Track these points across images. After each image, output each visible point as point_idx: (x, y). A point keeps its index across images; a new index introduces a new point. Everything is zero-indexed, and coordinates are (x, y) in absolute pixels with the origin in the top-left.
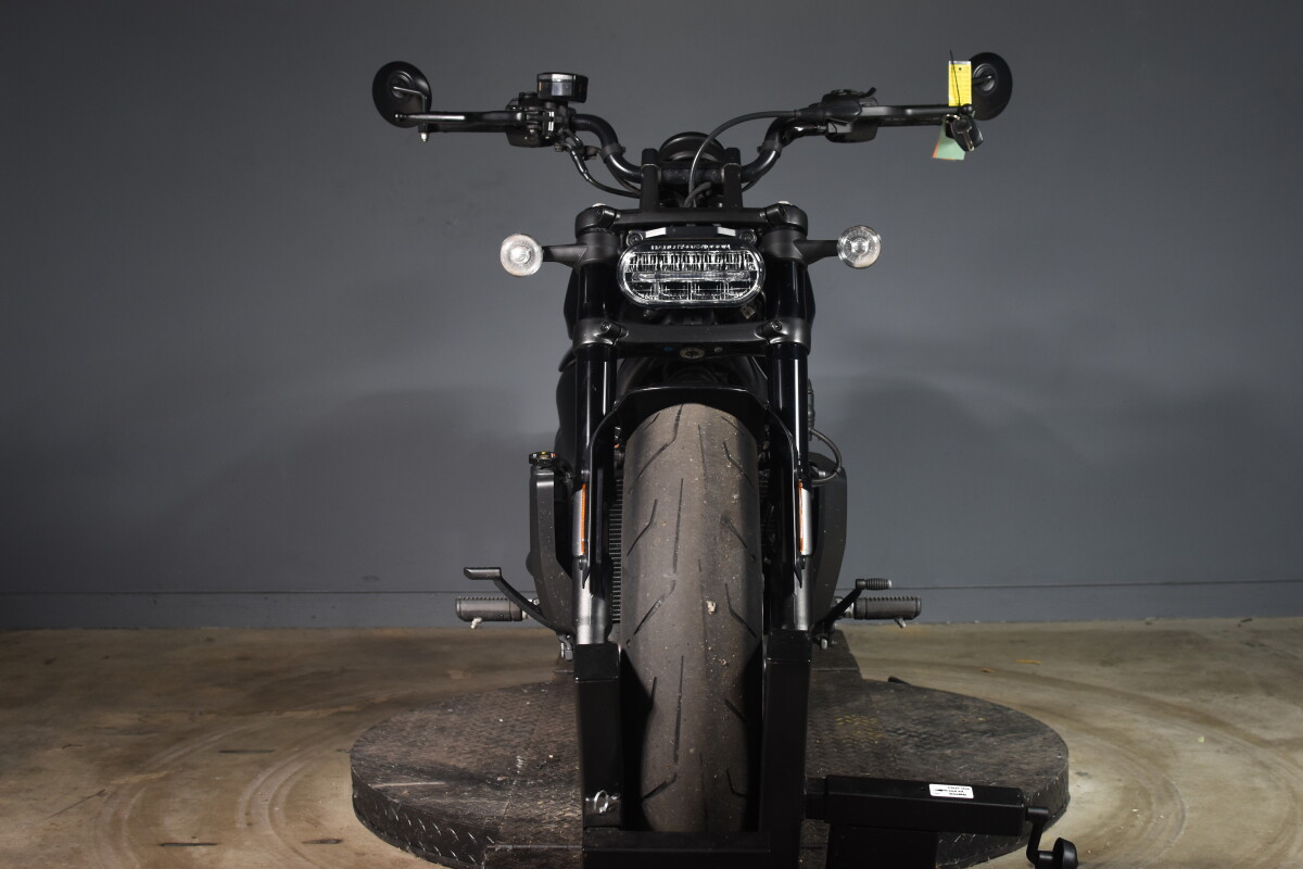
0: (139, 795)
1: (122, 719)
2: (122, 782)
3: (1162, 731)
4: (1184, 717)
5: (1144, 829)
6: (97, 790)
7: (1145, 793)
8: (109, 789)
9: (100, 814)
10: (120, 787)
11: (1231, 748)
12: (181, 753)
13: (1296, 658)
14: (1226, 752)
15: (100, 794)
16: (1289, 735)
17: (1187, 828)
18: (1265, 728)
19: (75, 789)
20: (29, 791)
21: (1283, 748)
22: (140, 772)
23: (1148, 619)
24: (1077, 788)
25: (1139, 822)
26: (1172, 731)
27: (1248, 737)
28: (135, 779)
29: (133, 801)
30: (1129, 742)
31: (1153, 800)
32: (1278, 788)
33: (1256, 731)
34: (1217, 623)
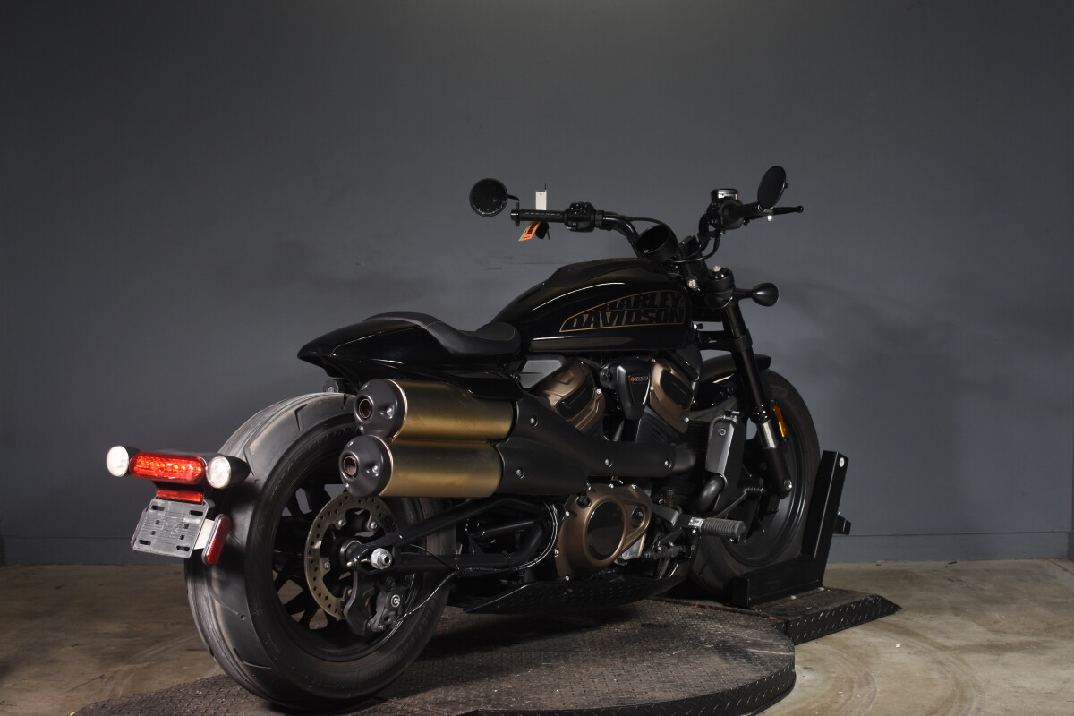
0: (130, 678)
1: (115, 627)
2: (116, 669)
3: (872, 640)
4: (890, 630)
5: (844, 704)
6: (99, 675)
7: (850, 681)
8: (107, 674)
9: (102, 690)
10: (115, 673)
11: (919, 652)
12: (158, 650)
13: (982, 590)
14: (915, 654)
15: (101, 677)
16: (964, 643)
17: (875, 704)
18: (948, 638)
19: (83, 674)
20: (50, 675)
21: (957, 652)
22: (128, 664)
23: (879, 562)
24: (803, 677)
25: (841, 701)
26: (880, 640)
27: (933, 644)
28: (127, 668)
29: (125, 682)
30: (846, 647)
31: (855, 685)
32: (946, 678)
33: (941, 640)
34: (930, 564)
